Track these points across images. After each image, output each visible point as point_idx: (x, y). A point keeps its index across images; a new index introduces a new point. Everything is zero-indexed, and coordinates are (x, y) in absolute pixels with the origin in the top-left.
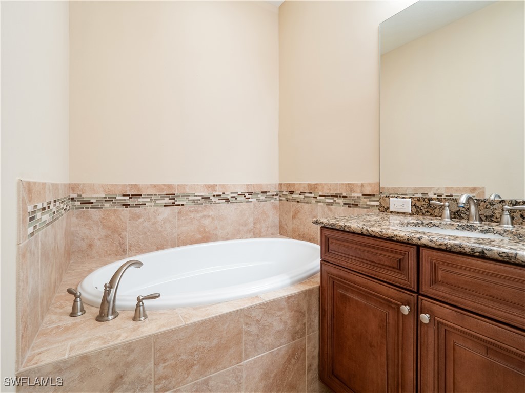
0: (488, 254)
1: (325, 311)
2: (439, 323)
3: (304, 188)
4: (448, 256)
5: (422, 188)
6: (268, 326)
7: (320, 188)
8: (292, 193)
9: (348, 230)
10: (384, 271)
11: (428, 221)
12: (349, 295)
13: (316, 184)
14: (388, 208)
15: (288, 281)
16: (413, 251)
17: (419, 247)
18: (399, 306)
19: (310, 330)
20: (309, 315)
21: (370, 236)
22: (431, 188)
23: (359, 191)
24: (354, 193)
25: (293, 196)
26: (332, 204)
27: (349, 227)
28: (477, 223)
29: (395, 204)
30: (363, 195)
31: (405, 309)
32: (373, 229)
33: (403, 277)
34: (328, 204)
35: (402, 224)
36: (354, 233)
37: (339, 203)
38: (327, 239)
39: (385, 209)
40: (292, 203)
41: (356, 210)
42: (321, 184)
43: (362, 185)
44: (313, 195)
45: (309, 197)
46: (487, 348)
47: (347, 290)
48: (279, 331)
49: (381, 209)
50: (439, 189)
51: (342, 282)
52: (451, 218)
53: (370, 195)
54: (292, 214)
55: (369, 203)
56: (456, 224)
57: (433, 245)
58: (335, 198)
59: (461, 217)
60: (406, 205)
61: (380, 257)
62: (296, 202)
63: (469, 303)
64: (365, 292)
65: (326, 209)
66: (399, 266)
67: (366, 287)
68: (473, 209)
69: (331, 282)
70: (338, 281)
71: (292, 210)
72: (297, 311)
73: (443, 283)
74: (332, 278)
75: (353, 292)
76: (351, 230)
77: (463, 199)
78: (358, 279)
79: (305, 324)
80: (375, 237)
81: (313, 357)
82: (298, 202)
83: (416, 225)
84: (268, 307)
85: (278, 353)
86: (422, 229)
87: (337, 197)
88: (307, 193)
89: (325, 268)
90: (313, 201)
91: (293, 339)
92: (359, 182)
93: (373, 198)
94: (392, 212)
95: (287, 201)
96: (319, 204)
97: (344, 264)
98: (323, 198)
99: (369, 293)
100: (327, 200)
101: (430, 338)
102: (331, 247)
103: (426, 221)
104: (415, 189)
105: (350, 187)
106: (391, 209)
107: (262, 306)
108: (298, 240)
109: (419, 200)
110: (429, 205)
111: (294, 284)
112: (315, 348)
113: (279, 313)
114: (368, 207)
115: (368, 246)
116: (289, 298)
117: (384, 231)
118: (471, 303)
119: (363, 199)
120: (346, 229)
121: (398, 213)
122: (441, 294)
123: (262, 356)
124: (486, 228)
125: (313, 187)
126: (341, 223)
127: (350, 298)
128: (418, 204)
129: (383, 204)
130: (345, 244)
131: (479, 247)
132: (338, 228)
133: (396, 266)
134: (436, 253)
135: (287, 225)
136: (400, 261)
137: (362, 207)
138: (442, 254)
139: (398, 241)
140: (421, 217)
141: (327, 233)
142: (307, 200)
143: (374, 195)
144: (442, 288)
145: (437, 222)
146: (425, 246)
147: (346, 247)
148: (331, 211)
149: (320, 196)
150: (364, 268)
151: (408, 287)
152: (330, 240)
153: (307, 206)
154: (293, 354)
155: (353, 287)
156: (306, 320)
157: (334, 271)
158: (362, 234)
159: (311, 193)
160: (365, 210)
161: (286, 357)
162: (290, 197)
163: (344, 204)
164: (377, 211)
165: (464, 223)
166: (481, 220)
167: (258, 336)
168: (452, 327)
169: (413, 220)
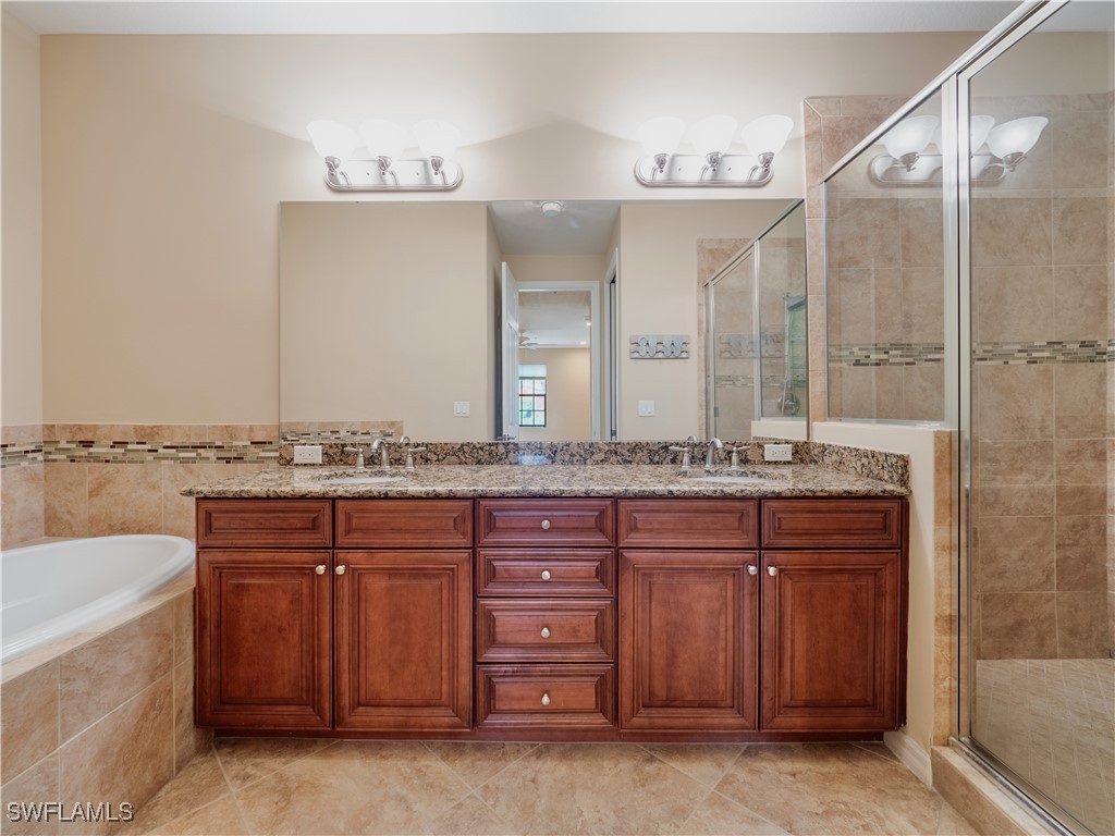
0: (390, 494)
1: (205, 621)
2: (354, 569)
3: (125, 433)
4: (361, 503)
5: (332, 423)
6: (107, 672)
7: (166, 433)
8: (88, 444)
9: (246, 496)
10: (297, 536)
11: (342, 471)
12: (247, 581)
13: (155, 426)
14: (292, 459)
15: (136, 596)
16: (328, 506)
17: (333, 500)
18: (314, 569)
19: (180, 658)
20: (177, 636)
21: (278, 498)
22: (342, 423)
23: (245, 437)
24: (236, 439)
25: (91, 450)
26: (193, 460)
27: (248, 492)
28: (387, 468)
29: (301, 453)
30: (252, 443)
31: (321, 569)
32: (282, 489)
33: (318, 536)
34: (185, 461)
35: (313, 478)
36: (256, 498)
37: (208, 458)
38: (209, 514)
39: (287, 462)
40: (89, 465)
41: (240, 466)
42: (169, 427)
43: (251, 429)
44: (148, 447)
45: (138, 451)
46: (390, 574)
47: (243, 576)
48: (127, 675)
49: (282, 462)
50: (353, 424)
51: (233, 568)
52: (365, 465)
53: (265, 443)
54: (87, 488)
55: (262, 454)
56: (369, 471)
57: (348, 495)
58: (200, 450)
59: (374, 463)
60: (314, 453)
61: (292, 521)
62: (101, 461)
63: (377, 542)
64: (273, 568)
65: (180, 469)
66: (314, 526)
67: (273, 562)
68: (384, 453)
69: (217, 575)
70: (229, 568)
71: (88, 480)
72: (157, 635)
73: (357, 530)
74: (217, 568)
75: (253, 575)
76: (251, 495)
77: (375, 445)
78: (261, 556)
79: (171, 652)
80: (285, 498)
81: (185, 698)
82: (107, 461)
83: (329, 477)
84: (106, 644)
85: (125, 711)
86: (335, 481)
87: (205, 447)
88: (132, 443)
89: (207, 557)
90: (150, 457)
91: (152, 680)
92: (247, 424)
93: (267, 447)
94: (297, 465)
95: (73, 461)
96: (163, 462)
97: (240, 543)
98: (174, 450)
99: (276, 568)
100: (182, 455)
101: (345, 589)
102: (215, 524)
103: (340, 472)
104: (322, 425)
105: (230, 431)
106: (296, 461)
107: (97, 643)
108: (109, 535)
109: (331, 447)
110: (343, 452)
111: (145, 598)
112: (188, 683)
113: (127, 647)
114: (260, 460)
115: (274, 511)
116: (144, 618)
117: (297, 490)
118: (378, 541)
119: (253, 449)
120: (244, 495)
121: (305, 465)
122: (355, 541)
123: (96, 725)
124: (394, 471)
125: (148, 431)
126: (235, 488)
127: (248, 585)
128: (330, 451)
129: (284, 455)
130: (240, 515)
131: (383, 489)
132: (230, 495)
133: (310, 526)
134: (350, 503)
135: (73, 511)
136: (314, 520)
137: (250, 462)
138: (355, 503)
139: (313, 498)
140: (334, 467)
141: (210, 505)
142: (130, 456)
143: (270, 443)
144: (356, 535)
145: (350, 471)
146: (341, 498)
147: (243, 519)
148: (191, 472)
149: (164, 447)
150: (270, 540)
151: (323, 546)
152: (213, 515)
153: (132, 467)
154: (152, 704)
155: (252, 568)
156: (173, 645)
157: (222, 557)
158: (268, 498)
159: (145, 443)
160: (256, 465)
161: (140, 713)
162: (84, 452)
163: (218, 458)
164: (276, 465)
165: (377, 468)
166: (391, 464)
167: (89, 694)
168: (364, 569)
169: (325, 472)
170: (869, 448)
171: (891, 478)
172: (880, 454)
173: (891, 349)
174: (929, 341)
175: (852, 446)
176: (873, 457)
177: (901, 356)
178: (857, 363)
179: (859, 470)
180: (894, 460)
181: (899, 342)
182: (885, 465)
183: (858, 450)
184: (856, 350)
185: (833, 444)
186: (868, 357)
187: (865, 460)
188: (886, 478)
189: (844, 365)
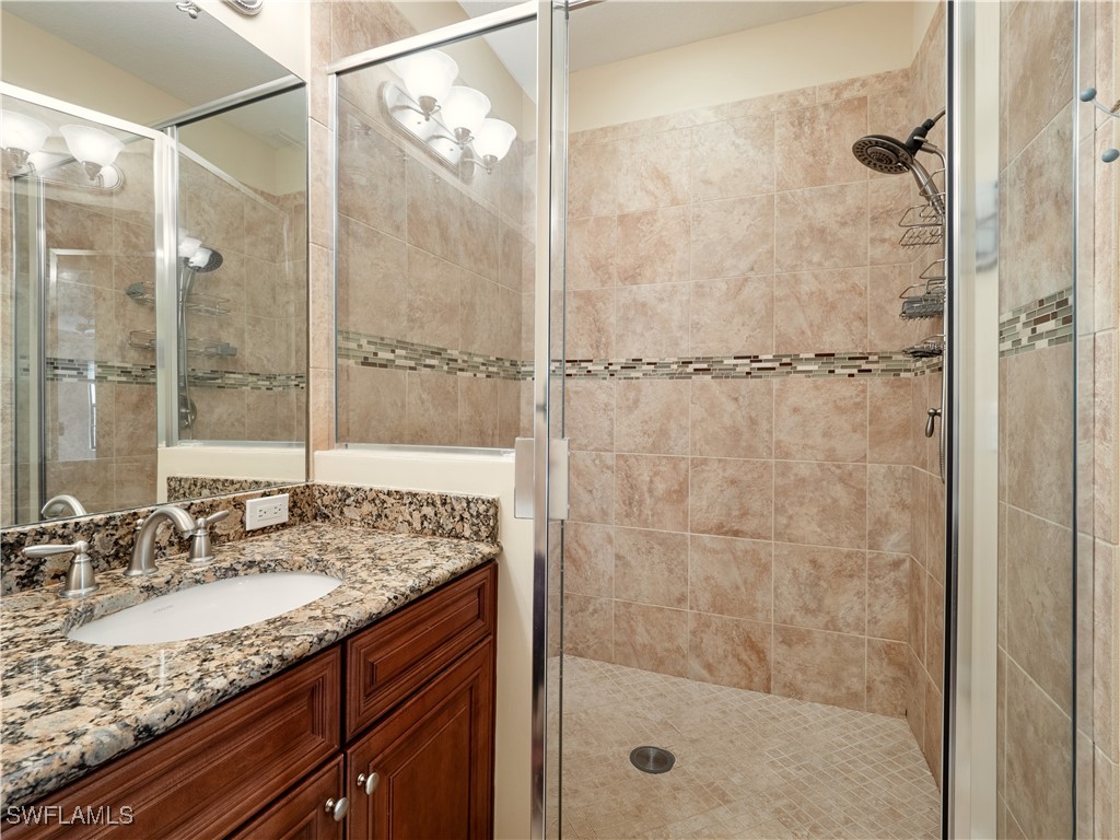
170: (436, 491)
171: (476, 533)
172: (458, 499)
173: (397, 347)
174: (427, 343)
175: (404, 489)
176: (444, 504)
177: (406, 358)
178: (366, 362)
179: (417, 525)
180: (482, 508)
181: (404, 339)
182: (466, 515)
183: (415, 495)
184: (364, 342)
185: (367, 486)
186: (375, 354)
187: (428, 511)
188: (467, 534)
189: (351, 362)
